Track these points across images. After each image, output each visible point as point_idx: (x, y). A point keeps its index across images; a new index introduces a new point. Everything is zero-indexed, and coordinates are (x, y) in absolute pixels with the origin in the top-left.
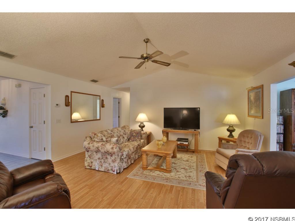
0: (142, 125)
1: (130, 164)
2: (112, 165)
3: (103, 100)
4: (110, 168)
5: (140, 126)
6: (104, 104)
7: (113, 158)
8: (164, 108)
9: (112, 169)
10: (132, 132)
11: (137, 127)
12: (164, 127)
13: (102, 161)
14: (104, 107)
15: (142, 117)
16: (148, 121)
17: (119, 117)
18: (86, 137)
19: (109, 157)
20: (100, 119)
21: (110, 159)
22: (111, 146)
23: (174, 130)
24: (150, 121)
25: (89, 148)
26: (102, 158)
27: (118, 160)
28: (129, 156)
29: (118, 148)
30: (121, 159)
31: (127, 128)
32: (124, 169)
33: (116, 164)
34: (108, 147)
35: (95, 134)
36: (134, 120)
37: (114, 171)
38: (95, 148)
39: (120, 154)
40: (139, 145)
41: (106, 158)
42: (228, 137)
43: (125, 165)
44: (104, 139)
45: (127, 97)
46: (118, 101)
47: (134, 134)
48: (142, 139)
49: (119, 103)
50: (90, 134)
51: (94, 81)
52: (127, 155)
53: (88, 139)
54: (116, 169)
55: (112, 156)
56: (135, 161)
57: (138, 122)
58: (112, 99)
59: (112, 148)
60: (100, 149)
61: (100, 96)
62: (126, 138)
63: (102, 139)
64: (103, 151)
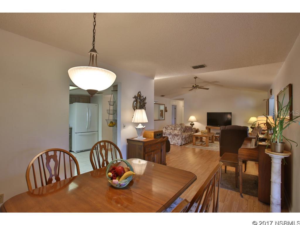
0: (192, 123)
1: (186, 143)
2: (177, 141)
3: (166, 107)
4: (176, 143)
5: (191, 124)
6: (167, 109)
7: (178, 138)
8: (208, 113)
9: (177, 143)
10: (186, 127)
11: (189, 125)
12: (207, 125)
13: (172, 139)
14: (167, 112)
15: (192, 118)
16: (196, 120)
17: (175, 119)
18: (164, 128)
19: (176, 137)
20: (164, 120)
21: (176, 138)
22: (178, 131)
23: (213, 127)
24: (197, 121)
25: (166, 133)
26: (172, 138)
27: (181, 139)
28: (185, 138)
29: (181, 133)
30: (182, 139)
31: (183, 125)
32: (183, 144)
33: (180, 141)
34: (176, 132)
35: (168, 126)
36: (187, 120)
37: (178, 144)
38: (169, 132)
39: (182, 136)
40: (190, 134)
41: (174, 138)
42: (251, 132)
43: (183, 143)
44: (173, 128)
45: (181, 104)
46: (175, 108)
47: (188, 128)
48: (192, 132)
49: (175, 109)
50: (166, 126)
51: (163, 96)
52: (185, 137)
53: (165, 128)
54: (180, 143)
55: (177, 137)
56: (188, 142)
57: (190, 121)
58: (171, 106)
59: (178, 132)
60: (172, 133)
61: (164, 105)
62: (182, 130)
63: (172, 129)
64: (173, 134)
